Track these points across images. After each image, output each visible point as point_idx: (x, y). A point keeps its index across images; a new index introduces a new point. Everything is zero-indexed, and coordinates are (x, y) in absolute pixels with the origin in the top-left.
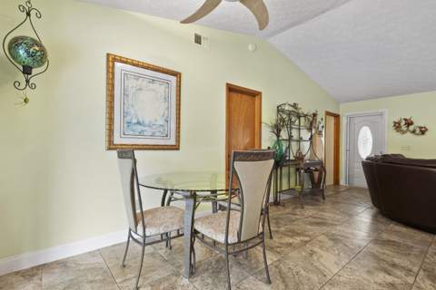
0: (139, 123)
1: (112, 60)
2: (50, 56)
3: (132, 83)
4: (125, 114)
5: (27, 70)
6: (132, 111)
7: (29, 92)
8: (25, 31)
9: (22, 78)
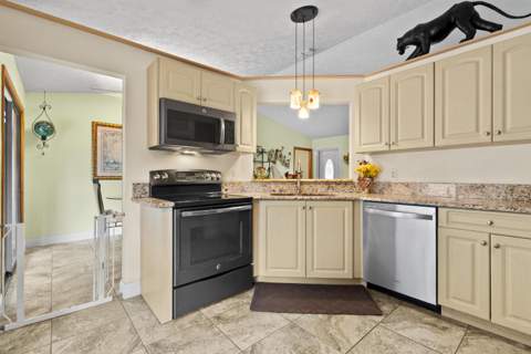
0: (115, 163)
1: (95, 125)
2: (56, 128)
3: (109, 139)
4: (105, 157)
5: (44, 138)
6: (109, 155)
7: (45, 149)
8: (43, 118)
9: (41, 142)
